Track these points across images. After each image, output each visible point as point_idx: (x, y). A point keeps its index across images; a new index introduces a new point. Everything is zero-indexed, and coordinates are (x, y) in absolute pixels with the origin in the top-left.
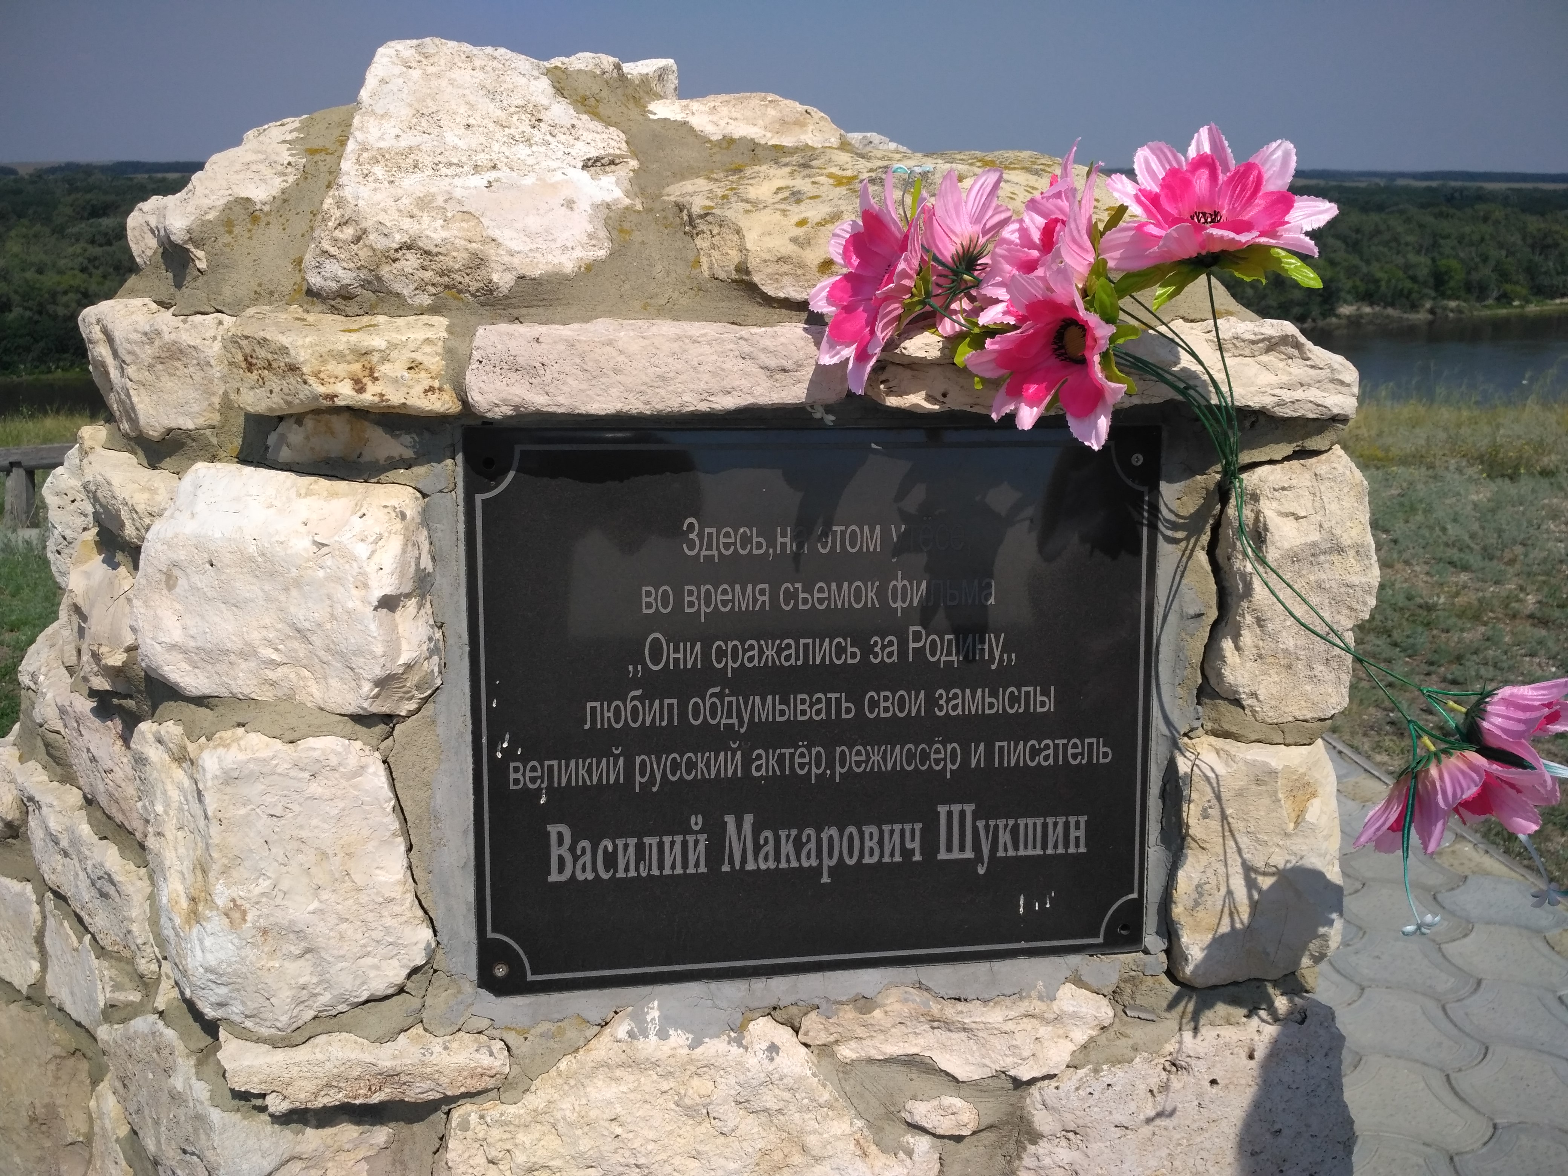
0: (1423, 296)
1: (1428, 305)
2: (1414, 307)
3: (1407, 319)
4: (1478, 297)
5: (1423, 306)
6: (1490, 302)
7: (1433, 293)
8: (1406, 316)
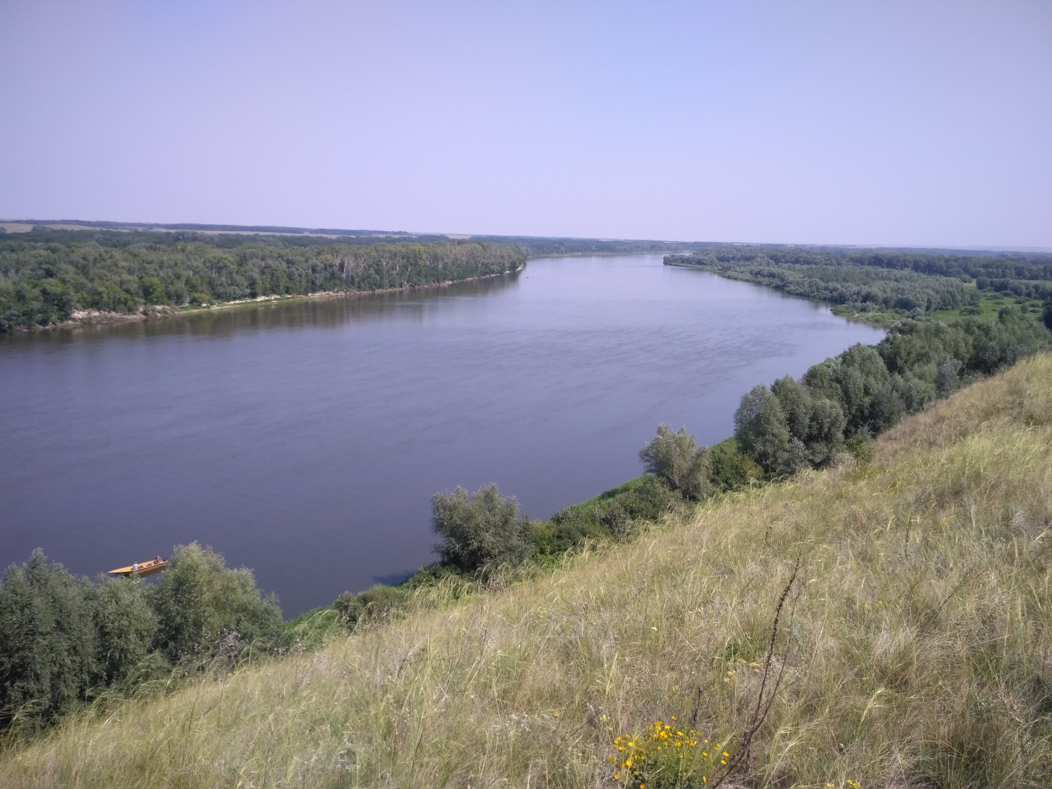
0: (136, 303)
1: (141, 309)
2: (131, 310)
3: (127, 319)
4: (176, 302)
5: (138, 310)
6: (186, 305)
7: (143, 301)
8: (125, 317)
